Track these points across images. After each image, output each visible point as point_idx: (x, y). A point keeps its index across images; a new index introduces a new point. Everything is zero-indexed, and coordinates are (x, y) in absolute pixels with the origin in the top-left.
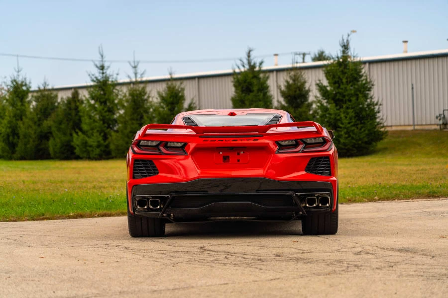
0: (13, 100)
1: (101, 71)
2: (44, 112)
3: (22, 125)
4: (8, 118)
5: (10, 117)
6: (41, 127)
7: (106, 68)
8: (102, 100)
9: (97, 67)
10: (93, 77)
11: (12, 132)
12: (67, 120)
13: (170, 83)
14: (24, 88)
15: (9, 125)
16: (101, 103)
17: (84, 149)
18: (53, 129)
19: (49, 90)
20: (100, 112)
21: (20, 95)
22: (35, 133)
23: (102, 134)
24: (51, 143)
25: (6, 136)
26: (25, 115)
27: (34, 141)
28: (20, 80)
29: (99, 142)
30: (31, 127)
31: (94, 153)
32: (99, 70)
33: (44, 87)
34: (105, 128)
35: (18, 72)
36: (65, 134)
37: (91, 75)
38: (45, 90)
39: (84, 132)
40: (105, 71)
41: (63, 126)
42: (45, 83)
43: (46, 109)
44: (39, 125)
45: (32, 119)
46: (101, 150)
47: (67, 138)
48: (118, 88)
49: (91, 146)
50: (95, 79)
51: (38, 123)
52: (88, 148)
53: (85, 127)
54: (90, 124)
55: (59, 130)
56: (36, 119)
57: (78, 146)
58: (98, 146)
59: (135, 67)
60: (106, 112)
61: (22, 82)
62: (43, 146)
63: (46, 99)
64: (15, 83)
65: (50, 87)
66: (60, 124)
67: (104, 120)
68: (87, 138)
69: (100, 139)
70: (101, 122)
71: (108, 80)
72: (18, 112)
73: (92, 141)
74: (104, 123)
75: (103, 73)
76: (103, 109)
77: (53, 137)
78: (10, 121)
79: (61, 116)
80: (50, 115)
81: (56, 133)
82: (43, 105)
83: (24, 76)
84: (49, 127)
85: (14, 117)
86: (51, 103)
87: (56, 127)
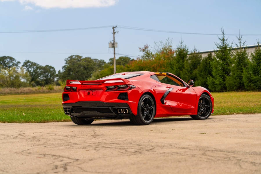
0: (178, 59)
1: (223, 42)
2: (194, 65)
3: (182, 73)
4: (176, 69)
5: (176, 68)
6: (192, 74)
7: (225, 40)
8: (223, 58)
9: (220, 40)
10: (218, 45)
12: (205, 70)
13: (258, 48)
14: (185, 52)
16: (222, 60)
17: (213, 86)
18: (198, 75)
19: (197, 53)
20: (222, 65)
21: (182, 56)
23: (223, 77)
26: (184, 68)
28: (183, 47)
29: (220, 82)
31: (218, 88)
32: (221, 41)
33: (195, 51)
34: (224, 74)
35: (181, 43)
36: (203, 78)
37: (217, 44)
38: (195, 53)
39: (213, 77)
40: (224, 42)
41: (202, 73)
42: (195, 49)
43: (195, 64)
44: (191, 73)
45: (187, 70)
46: (222, 86)
47: (204, 80)
48: (232, 51)
49: (216, 84)
50: (219, 46)
51: (190, 72)
52: (215, 85)
53: (214, 74)
54: (216, 72)
55: (200, 75)
56: (189, 70)
57: (210, 84)
58: (220, 84)
59: (240, 39)
60: (225, 65)
61: (184, 49)
63: (195, 58)
64: (179, 50)
66: (201, 72)
67: (224, 69)
68: (214, 80)
69: (221, 80)
70: (222, 71)
71: (227, 47)
72: (181, 66)
73: (217, 82)
74: (224, 71)
75: (224, 43)
76: (223, 63)
77: (197, 79)
78: (176, 71)
79: (202, 68)
80: (197, 67)
81: (199, 77)
82: (193, 62)
83: (185, 46)
84: (196, 74)
85: (178, 68)
86: (198, 61)
87: (199, 74)
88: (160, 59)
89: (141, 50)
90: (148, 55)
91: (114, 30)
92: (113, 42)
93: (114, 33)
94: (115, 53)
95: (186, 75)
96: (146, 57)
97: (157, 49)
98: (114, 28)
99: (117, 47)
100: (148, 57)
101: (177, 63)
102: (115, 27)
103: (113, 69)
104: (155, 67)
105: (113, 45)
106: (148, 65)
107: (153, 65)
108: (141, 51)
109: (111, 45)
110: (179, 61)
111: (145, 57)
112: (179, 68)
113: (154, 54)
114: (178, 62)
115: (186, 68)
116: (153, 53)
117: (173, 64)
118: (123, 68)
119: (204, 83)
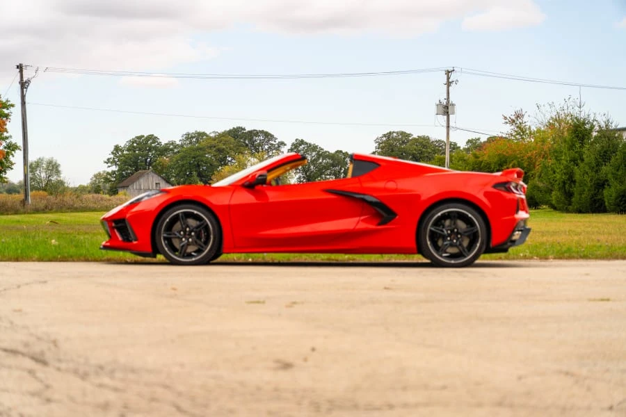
0: (572, 140)
3: (578, 170)
4: (565, 162)
5: (567, 161)
6: (599, 173)
11: (569, 179)
14: (587, 126)
15: (565, 171)
18: (610, 176)
19: (611, 130)
21: (580, 135)
22: (591, 180)
24: (606, 192)
25: (561, 185)
26: (582, 160)
27: (589, 190)
28: (582, 116)
30: (587, 173)
33: (607, 125)
35: (580, 107)
38: (608, 129)
41: (620, 173)
42: (608, 121)
43: (606, 152)
44: (597, 171)
45: (589, 164)
51: (595, 169)
55: (615, 177)
56: (594, 164)
61: (585, 120)
62: (599, 197)
63: (607, 139)
64: (575, 120)
65: (613, 127)
66: (618, 170)
72: (577, 155)
77: (608, 185)
78: (567, 166)
79: (619, 161)
80: (610, 159)
81: (612, 181)
82: (603, 147)
83: (587, 113)
84: (606, 174)
85: (571, 161)
86: (614, 145)
87: (613, 174)
88: (543, 141)
89: (507, 121)
90: (521, 130)
91: (448, 78)
92: (445, 102)
93: (449, 84)
94: (448, 127)
95: (586, 175)
96: (517, 136)
97: (540, 120)
98: (448, 73)
99: (453, 113)
100: (521, 136)
101: (569, 150)
102: (451, 72)
103: (445, 159)
104: (533, 157)
105: (446, 109)
106: (518, 152)
107: (530, 154)
108: (507, 123)
109: (441, 109)
110: (574, 145)
111: (514, 136)
112: (574, 160)
113: (535, 130)
114: (572, 147)
115: (586, 160)
116: (534, 128)
117: (561, 152)
118: (465, 158)
119: (621, 194)
